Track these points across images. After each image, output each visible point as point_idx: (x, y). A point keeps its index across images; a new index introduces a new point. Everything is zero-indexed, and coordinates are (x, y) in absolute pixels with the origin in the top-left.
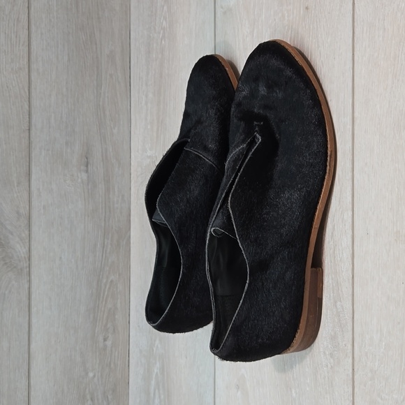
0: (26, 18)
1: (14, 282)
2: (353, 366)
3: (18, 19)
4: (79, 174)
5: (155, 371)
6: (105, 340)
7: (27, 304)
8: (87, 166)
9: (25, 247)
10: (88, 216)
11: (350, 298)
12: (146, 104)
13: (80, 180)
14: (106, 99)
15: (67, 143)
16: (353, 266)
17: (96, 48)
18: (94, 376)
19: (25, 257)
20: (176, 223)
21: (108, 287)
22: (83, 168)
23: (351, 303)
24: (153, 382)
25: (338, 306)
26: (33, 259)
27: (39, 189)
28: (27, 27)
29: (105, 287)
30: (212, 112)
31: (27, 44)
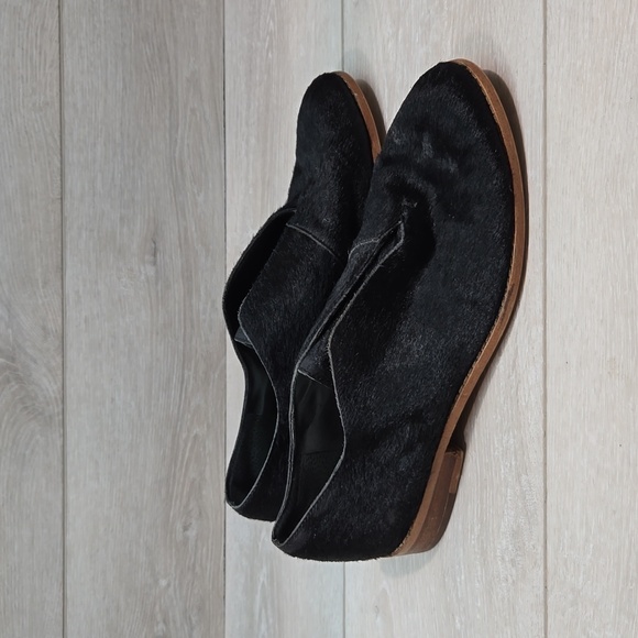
0: (56, 24)
1: (38, 436)
2: (546, 581)
3: (43, 26)
4: (142, 268)
5: (261, 579)
6: (185, 529)
7: (60, 471)
8: (155, 255)
9: (56, 383)
10: (157, 334)
11: (541, 469)
12: (247, 155)
13: (143, 277)
14: (186, 148)
15: (122, 219)
16: (545, 416)
17: (169, 69)
18: (169, 585)
19: (56, 398)
20: (266, 346)
21: (189, 445)
22: (148, 257)
23: (542, 476)
24: (258, 598)
25: (524, 483)
26: (68, 401)
27: (77, 292)
28: (57, 38)
29: (186, 446)
30: (329, 165)
31: (57, 64)
